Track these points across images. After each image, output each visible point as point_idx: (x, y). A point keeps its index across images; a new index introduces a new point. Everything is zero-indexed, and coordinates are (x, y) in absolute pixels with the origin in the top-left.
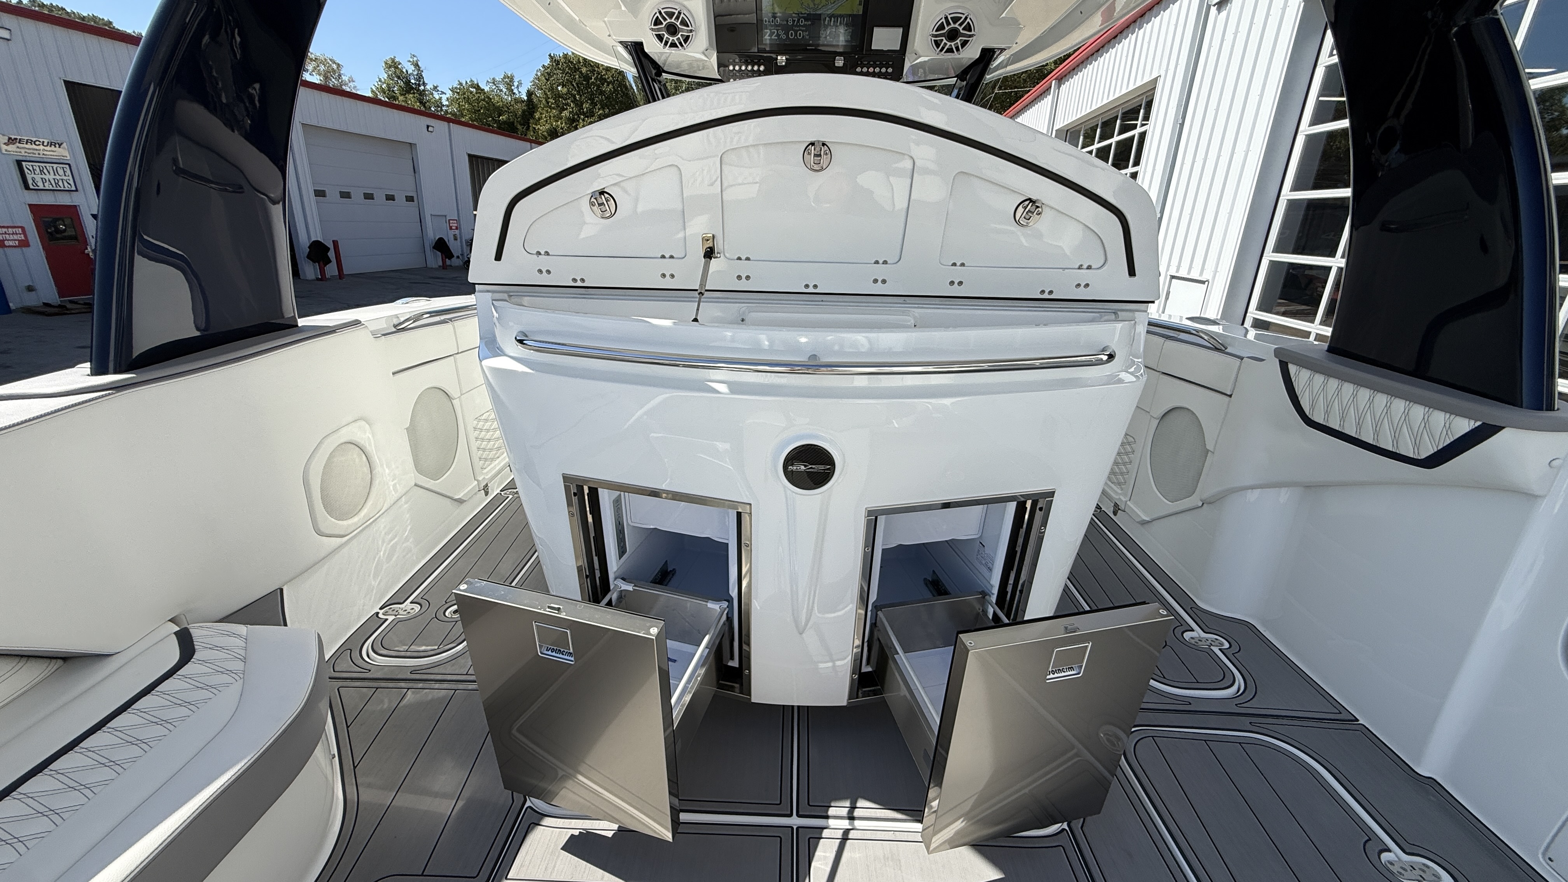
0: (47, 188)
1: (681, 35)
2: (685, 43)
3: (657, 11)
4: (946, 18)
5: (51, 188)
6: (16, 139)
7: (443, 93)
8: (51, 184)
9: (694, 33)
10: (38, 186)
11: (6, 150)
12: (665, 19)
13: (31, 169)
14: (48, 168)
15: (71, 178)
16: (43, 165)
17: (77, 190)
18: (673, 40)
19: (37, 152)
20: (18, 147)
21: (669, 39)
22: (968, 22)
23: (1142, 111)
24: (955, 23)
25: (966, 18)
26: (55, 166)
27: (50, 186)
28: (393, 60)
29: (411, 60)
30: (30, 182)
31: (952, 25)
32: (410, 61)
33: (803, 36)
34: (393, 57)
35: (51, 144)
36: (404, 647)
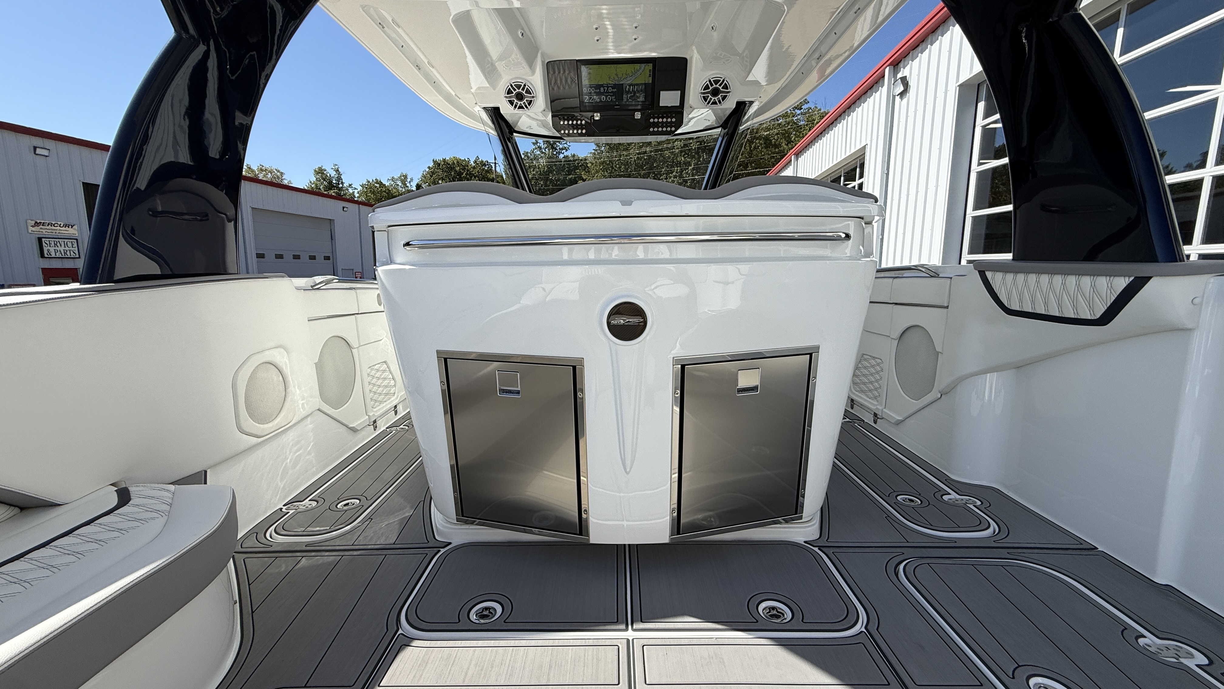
0: (58, 256)
1: (526, 100)
2: (529, 106)
3: (509, 85)
4: (710, 81)
5: (60, 256)
6: (41, 223)
7: (355, 189)
8: (61, 254)
9: (535, 98)
10: (51, 255)
11: (32, 231)
12: (515, 90)
13: (48, 243)
14: (60, 242)
15: (76, 249)
16: (57, 240)
17: (79, 258)
18: (521, 104)
19: (54, 231)
20: (41, 228)
21: (518, 103)
22: (725, 83)
23: (858, 170)
24: (716, 84)
25: (724, 81)
26: (66, 241)
27: (60, 255)
28: (320, 169)
29: (334, 168)
30: (46, 252)
31: (715, 86)
32: (332, 169)
33: (612, 99)
34: (320, 166)
35: (66, 226)
36: (302, 529)
